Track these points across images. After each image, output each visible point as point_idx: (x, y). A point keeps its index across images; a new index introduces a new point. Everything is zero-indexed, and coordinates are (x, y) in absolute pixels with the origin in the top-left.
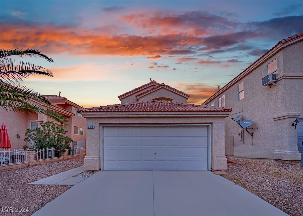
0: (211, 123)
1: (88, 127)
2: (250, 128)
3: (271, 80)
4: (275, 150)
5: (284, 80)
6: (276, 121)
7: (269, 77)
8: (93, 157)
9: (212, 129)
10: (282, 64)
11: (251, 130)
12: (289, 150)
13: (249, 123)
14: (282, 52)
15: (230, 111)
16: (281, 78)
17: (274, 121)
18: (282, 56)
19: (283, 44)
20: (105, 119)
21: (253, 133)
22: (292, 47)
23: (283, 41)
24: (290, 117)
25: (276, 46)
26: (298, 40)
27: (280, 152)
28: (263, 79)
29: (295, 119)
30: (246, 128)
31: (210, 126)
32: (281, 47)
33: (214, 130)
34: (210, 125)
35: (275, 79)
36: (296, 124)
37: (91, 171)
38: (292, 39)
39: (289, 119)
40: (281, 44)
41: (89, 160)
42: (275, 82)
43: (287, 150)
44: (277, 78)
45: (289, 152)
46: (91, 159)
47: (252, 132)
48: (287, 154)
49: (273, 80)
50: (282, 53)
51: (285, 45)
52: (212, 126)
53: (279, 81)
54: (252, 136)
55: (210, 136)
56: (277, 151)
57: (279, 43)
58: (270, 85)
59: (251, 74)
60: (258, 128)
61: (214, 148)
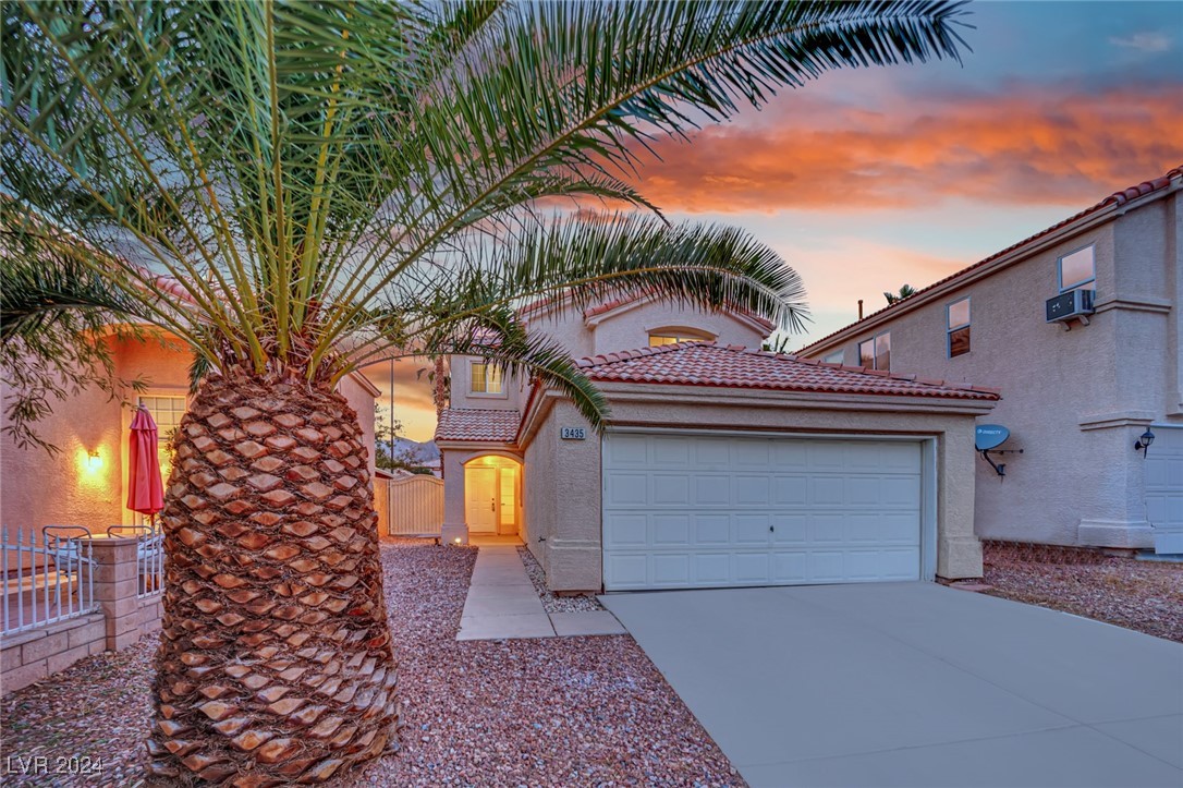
0: (939, 434)
1: (564, 433)
2: (994, 452)
3: (1078, 308)
4: (1084, 520)
5: (1115, 311)
6: (1086, 434)
7: (1072, 300)
8: (582, 543)
9: (941, 453)
10: (1112, 263)
11: (998, 455)
12: (1128, 519)
13: (997, 435)
14: (1111, 227)
15: (996, 397)
16: (1108, 307)
17: (1080, 433)
18: (1112, 241)
19: (1120, 206)
20: (624, 407)
21: (1003, 466)
22: (1135, 218)
23: (1120, 198)
24: (1133, 423)
25: (1098, 207)
26: (1152, 198)
27: (1101, 523)
28: (1050, 303)
29: (1144, 430)
30: (986, 451)
31: (935, 442)
32: (1114, 214)
33: (947, 455)
34: (935, 438)
35: (1089, 307)
36: (1146, 446)
37: (574, 594)
38: (1140, 195)
39: (1127, 427)
40: (1113, 206)
41: (568, 552)
42: (1088, 316)
43: (1122, 519)
44: (1095, 304)
45: (1129, 525)
46: (577, 548)
47: (1002, 463)
48: (1125, 530)
49: (1084, 308)
50: (1112, 231)
51: (1122, 211)
52: (941, 443)
53: (1099, 313)
54: (1000, 474)
55: (936, 473)
56: (1089, 523)
57: (1109, 201)
58: (1071, 323)
59: (996, 279)
60: (1021, 451)
61: (947, 510)
